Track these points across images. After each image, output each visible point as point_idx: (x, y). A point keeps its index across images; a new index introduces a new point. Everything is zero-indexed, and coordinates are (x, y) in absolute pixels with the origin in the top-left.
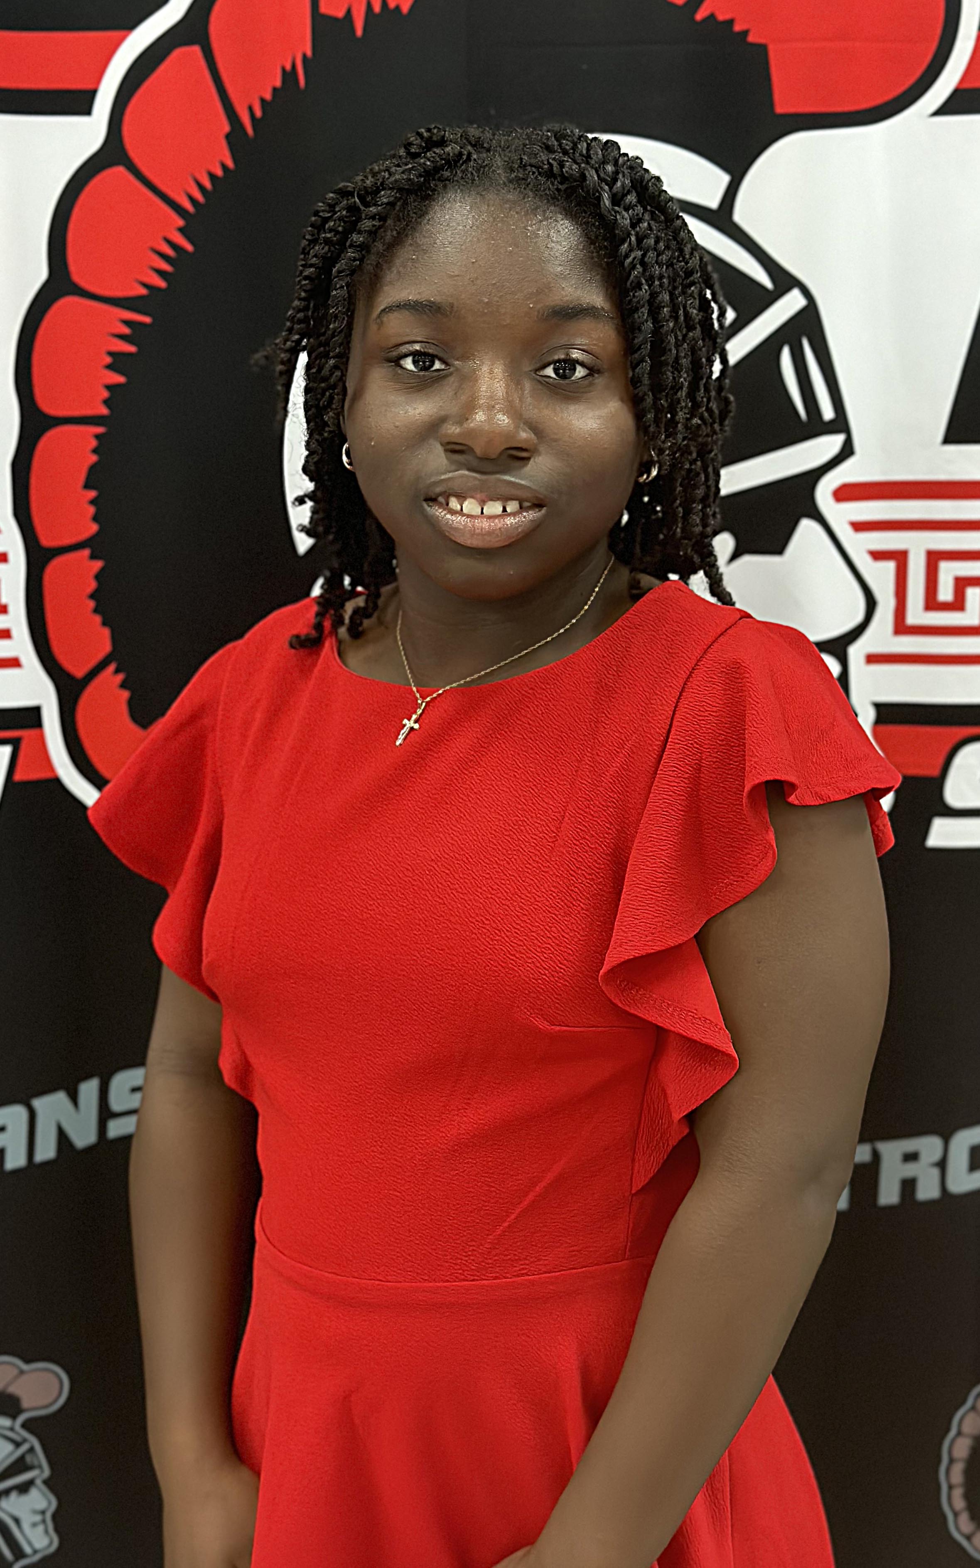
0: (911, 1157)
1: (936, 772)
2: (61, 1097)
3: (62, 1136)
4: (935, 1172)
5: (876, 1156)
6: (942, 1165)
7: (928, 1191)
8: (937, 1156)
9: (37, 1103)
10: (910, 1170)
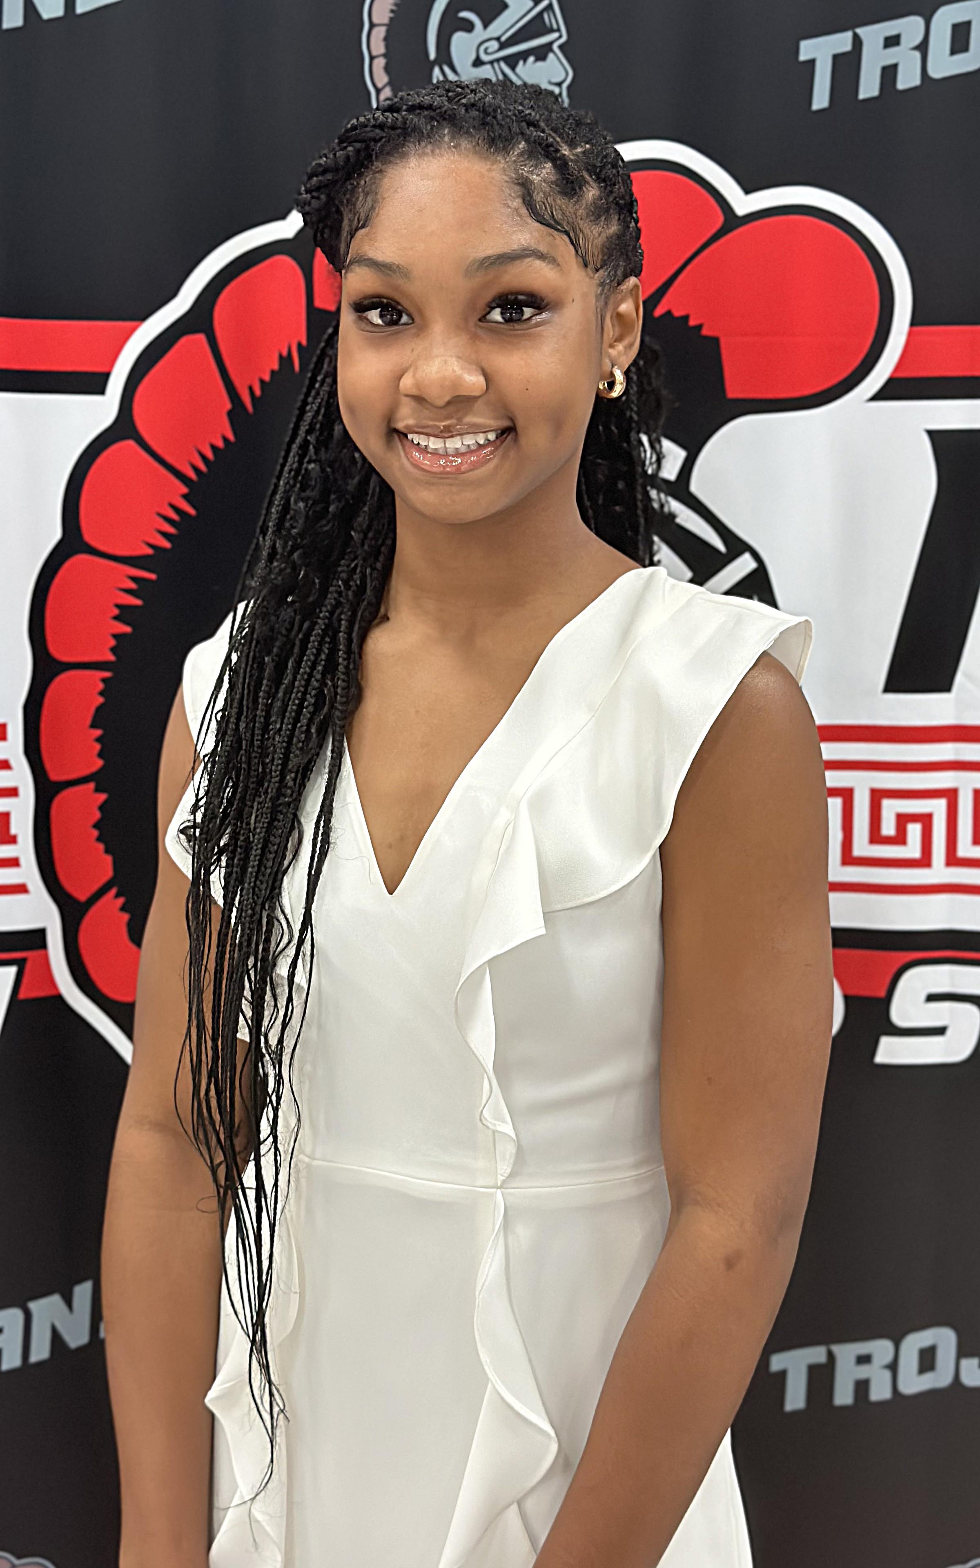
0: (864, 1359)
1: (883, 994)
2: (56, 1300)
3: (56, 1336)
4: (887, 1375)
5: (831, 1356)
6: (893, 1367)
7: (880, 1392)
8: (889, 1358)
9: (33, 1306)
10: (863, 1372)
